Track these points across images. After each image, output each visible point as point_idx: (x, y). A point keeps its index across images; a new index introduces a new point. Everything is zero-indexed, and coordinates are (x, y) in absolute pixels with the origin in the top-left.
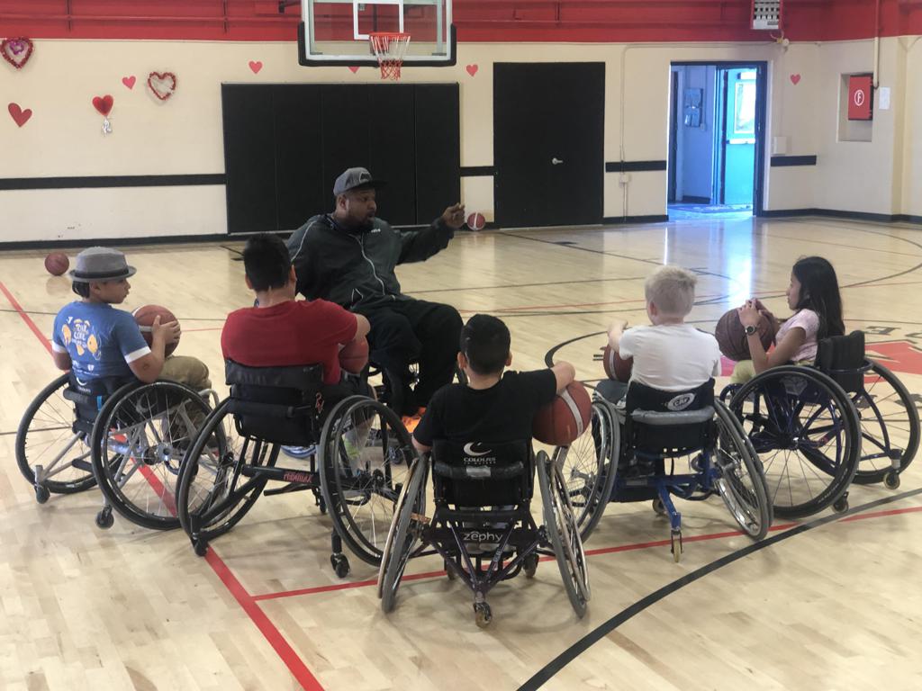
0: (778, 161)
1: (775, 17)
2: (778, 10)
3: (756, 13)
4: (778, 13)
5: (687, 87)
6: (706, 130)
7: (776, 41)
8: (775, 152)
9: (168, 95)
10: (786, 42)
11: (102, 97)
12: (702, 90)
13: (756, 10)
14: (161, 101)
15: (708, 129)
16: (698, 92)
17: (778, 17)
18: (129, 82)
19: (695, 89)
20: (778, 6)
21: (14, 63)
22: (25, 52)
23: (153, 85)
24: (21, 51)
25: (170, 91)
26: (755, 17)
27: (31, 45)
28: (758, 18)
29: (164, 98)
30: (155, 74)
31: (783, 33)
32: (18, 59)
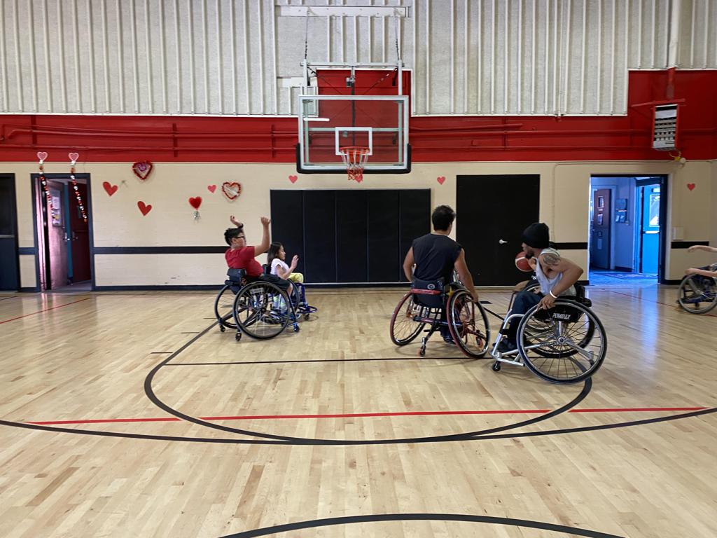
0: (676, 245)
1: (671, 139)
2: (674, 132)
3: (656, 136)
4: (674, 135)
5: (617, 198)
6: (629, 225)
7: (673, 159)
8: (675, 239)
9: (235, 196)
10: (683, 160)
11: (195, 197)
12: (626, 200)
13: (656, 134)
14: (231, 200)
15: (631, 224)
16: (624, 201)
17: (674, 138)
18: (212, 189)
19: (622, 199)
20: (674, 130)
21: (141, 177)
22: (147, 171)
23: (225, 190)
24: (146, 169)
25: (235, 193)
26: (655, 139)
27: (152, 166)
28: (658, 140)
29: (232, 198)
30: (227, 183)
31: (680, 153)
32: (143, 175)
